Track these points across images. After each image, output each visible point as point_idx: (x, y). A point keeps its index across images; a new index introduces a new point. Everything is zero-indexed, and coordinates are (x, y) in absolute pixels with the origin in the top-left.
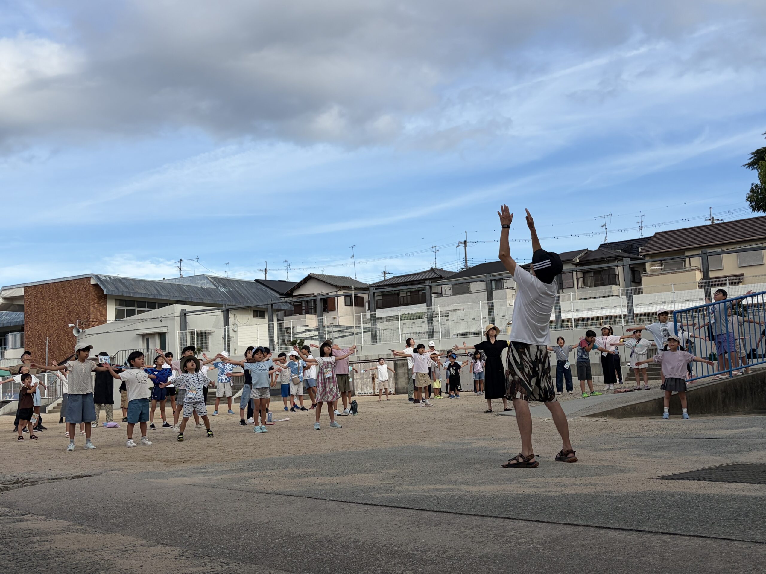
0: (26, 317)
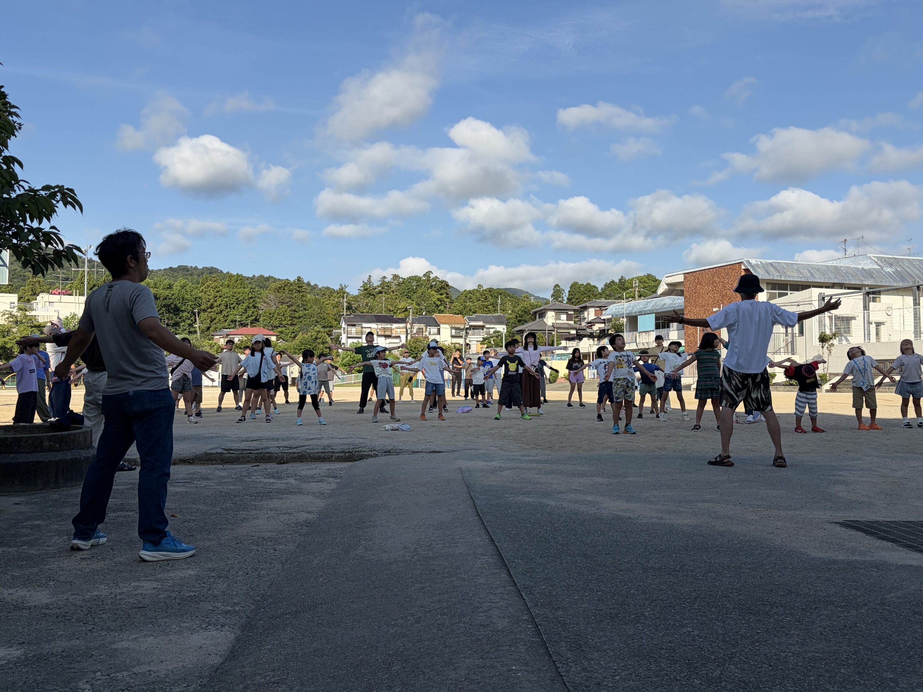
0: (686, 301)
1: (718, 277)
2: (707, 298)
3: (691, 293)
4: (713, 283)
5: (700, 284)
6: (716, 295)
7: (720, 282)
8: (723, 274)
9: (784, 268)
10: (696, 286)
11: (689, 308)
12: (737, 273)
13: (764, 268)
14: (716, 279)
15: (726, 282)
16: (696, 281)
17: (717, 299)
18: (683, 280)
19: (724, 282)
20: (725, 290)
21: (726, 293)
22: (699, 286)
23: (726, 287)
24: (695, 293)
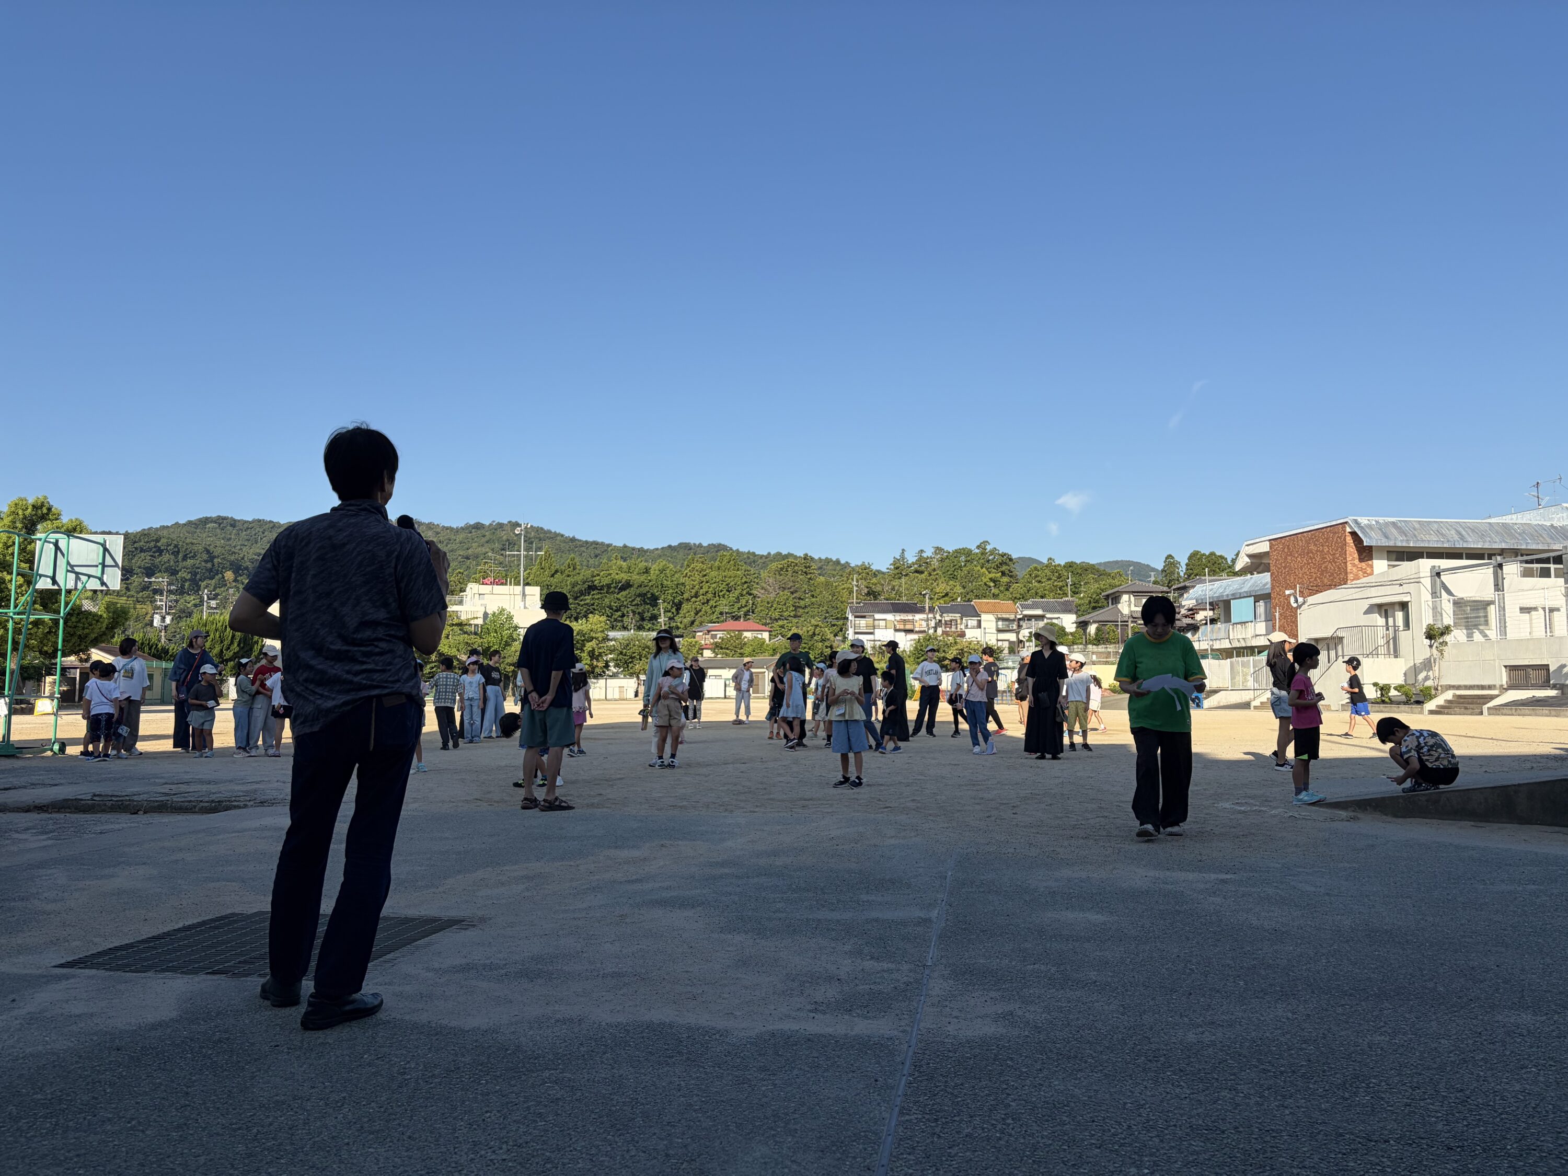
0: (1273, 581)
1: (1315, 545)
2: (1300, 575)
3: (1279, 569)
4: (1308, 553)
5: (1291, 555)
6: (1313, 570)
7: (1317, 551)
8: (1321, 541)
9: (1415, 529)
10: (1286, 558)
11: (1278, 590)
12: (1340, 539)
13: (1380, 529)
14: (1312, 547)
15: (1325, 551)
16: (1286, 550)
17: (1314, 575)
18: (1268, 550)
19: (1323, 551)
20: (1325, 562)
21: (1326, 567)
22: (1289, 558)
23: (1326, 558)
24: (1285, 568)
